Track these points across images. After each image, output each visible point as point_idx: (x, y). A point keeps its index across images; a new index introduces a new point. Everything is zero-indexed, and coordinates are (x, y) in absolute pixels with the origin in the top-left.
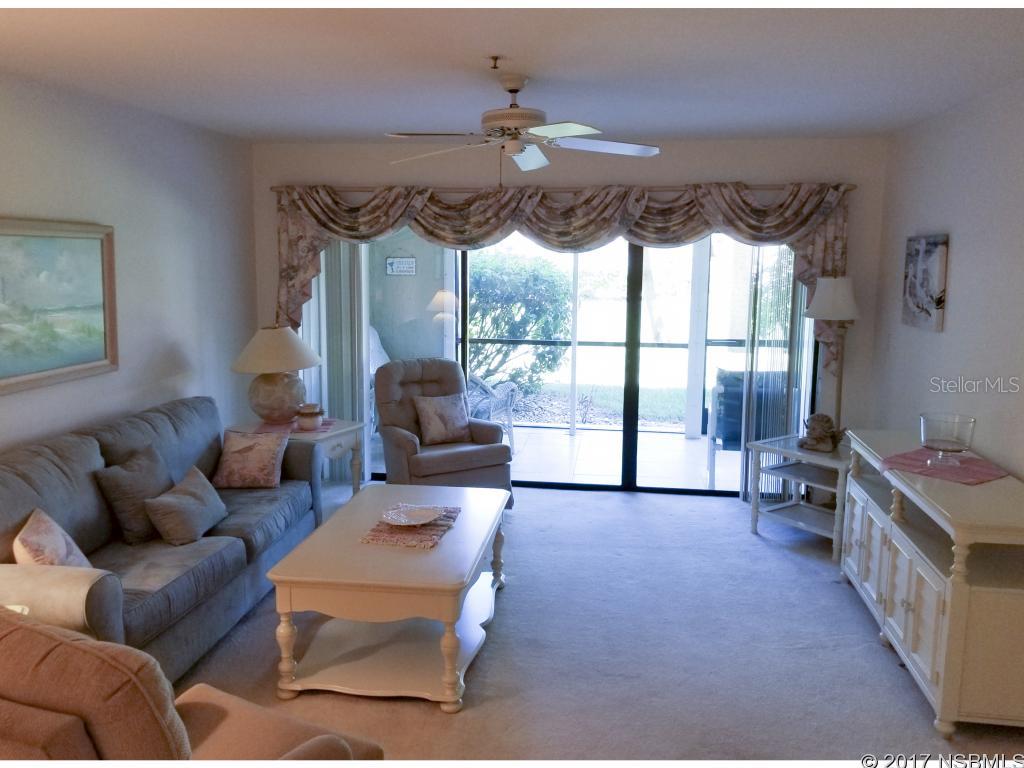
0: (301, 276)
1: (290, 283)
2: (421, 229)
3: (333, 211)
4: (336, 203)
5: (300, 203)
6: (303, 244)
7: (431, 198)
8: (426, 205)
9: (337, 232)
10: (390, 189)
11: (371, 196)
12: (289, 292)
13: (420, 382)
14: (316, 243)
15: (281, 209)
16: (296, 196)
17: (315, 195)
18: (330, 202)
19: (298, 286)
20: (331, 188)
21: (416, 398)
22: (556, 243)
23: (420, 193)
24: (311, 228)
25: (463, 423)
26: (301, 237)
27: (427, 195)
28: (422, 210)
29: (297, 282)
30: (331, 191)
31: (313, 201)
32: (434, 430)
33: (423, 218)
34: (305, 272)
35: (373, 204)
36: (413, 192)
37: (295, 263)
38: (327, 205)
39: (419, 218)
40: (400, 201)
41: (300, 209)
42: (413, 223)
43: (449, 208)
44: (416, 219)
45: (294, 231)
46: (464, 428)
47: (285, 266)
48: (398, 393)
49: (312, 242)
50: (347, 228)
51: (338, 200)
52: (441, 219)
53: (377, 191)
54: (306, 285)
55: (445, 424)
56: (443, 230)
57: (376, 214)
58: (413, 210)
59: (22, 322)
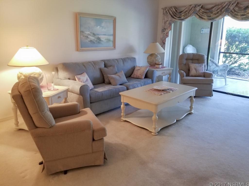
0: (167, 31)
1: (164, 33)
2: (198, 16)
3: (175, 13)
4: (176, 11)
5: (168, 12)
6: (168, 22)
7: (202, 7)
8: (200, 9)
9: (176, 19)
10: (191, 5)
11: (185, 8)
12: (163, 35)
13: (192, 59)
14: (171, 22)
15: (164, 14)
16: (167, 10)
17: (171, 9)
18: (174, 10)
19: (165, 33)
20: (175, 7)
21: (189, 63)
22: (240, 18)
23: (198, 6)
24: (170, 18)
25: (202, 72)
26: (167, 21)
27: (201, 6)
28: (199, 11)
29: (165, 32)
30: (175, 8)
31: (171, 11)
32: (193, 72)
33: (199, 13)
34: (167, 30)
35: (185, 10)
36: (197, 6)
37: (165, 28)
38: (174, 12)
39: (198, 13)
40: (193, 9)
41: (167, 13)
42: (196, 15)
43: (207, 9)
44: (197, 14)
45: (166, 19)
46: (202, 73)
47: (163, 28)
48: (185, 62)
49: (170, 22)
50: (179, 17)
51: (177, 10)
52: (204, 13)
53: (187, 7)
54: (168, 33)
55: (196, 72)
56: (204, 16)
57: (186, 13)
58: (196, 11)
59: (93, 36)
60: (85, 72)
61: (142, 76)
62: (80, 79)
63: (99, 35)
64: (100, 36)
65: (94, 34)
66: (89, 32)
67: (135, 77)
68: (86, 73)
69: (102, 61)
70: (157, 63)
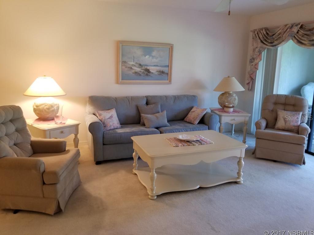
0: (256, 61)
1: (252, 64)
2: (296, 41)
3: (267, 38)
4: (267, 34)
5: (257, 35)
6: (257, 50)
7: (301, 27)
8: (299, 30)
9: (266, 45)
10: (286, 25)
11: (279, 29)
12: (251, 67)
13: (285, 104)
14: (261, 49)
15: (253, 38)
16: (256, 33)
17: (262, 32)
18: (265, 33)
19: (254, 65)
20: (267, 28)
21: (278, 110)
23: (297, 25)
24: (260, 44)
25: (296, 124)
26: (257, 47)
27: (299, 26)
28: (298, 32)
29: (254, 64)
30: (266, 29)
31: (260, 34)
32: (280, 123)
33: (297, 36)
34: (256, 60)
35: (278, 32)
36: (294, 25)
37: (254, 57)
38: (265, 35)
39: (296, 36)
40: (288, 30)
41: (257, 37)
42: (294, 38)
43: (310, 30)
44: (294, 37)
45: (255, 45)
46: (295, 126)
47: (251, 58)
48: (271, 107)
49: (260, 49)
50: (271, 43)
51: (268, 32)
52: (306, 36)
53: (281, 27)
54: (257, 64)
55: (285, 123)
56: (304, 40)
57: (280, 36)
58: (293, 33)
60: (114, 109)
61: (194, 120)
62: (101, 116)
63: (147, 66)
64: (148, 68)
65: (140, 65)
66: (134, 62)
67: (188, 121)
68: (116, 109)
69: (145, 96)
70: (226, 106)
